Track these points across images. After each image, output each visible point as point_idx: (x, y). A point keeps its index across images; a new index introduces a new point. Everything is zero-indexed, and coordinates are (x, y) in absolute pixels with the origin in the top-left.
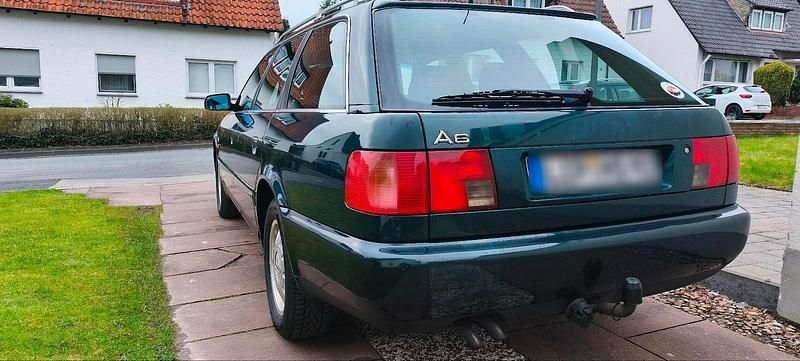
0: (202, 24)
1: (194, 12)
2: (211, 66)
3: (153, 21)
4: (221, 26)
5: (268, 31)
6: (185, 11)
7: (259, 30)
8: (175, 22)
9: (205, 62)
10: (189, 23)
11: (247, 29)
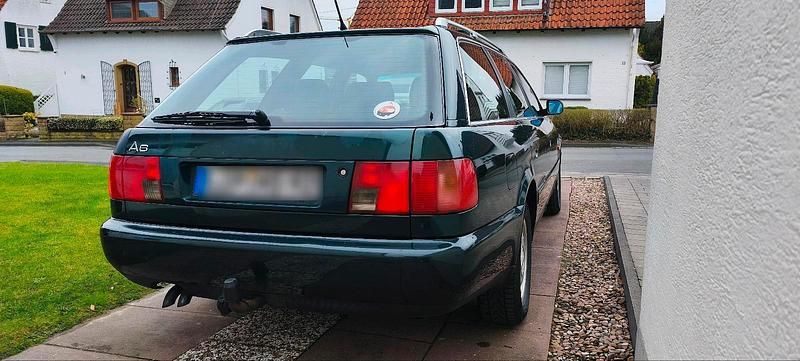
0: (559, 29)
1: (554, 17)
2: (567, 68)
3: (516, 30)
4: (577, 28)
5: (627, 28)
6: (545, 17)
7: (617, 27)
8: (534, 30)
9: (561, 65)
10: (547, 29)
11: (604, 28)
